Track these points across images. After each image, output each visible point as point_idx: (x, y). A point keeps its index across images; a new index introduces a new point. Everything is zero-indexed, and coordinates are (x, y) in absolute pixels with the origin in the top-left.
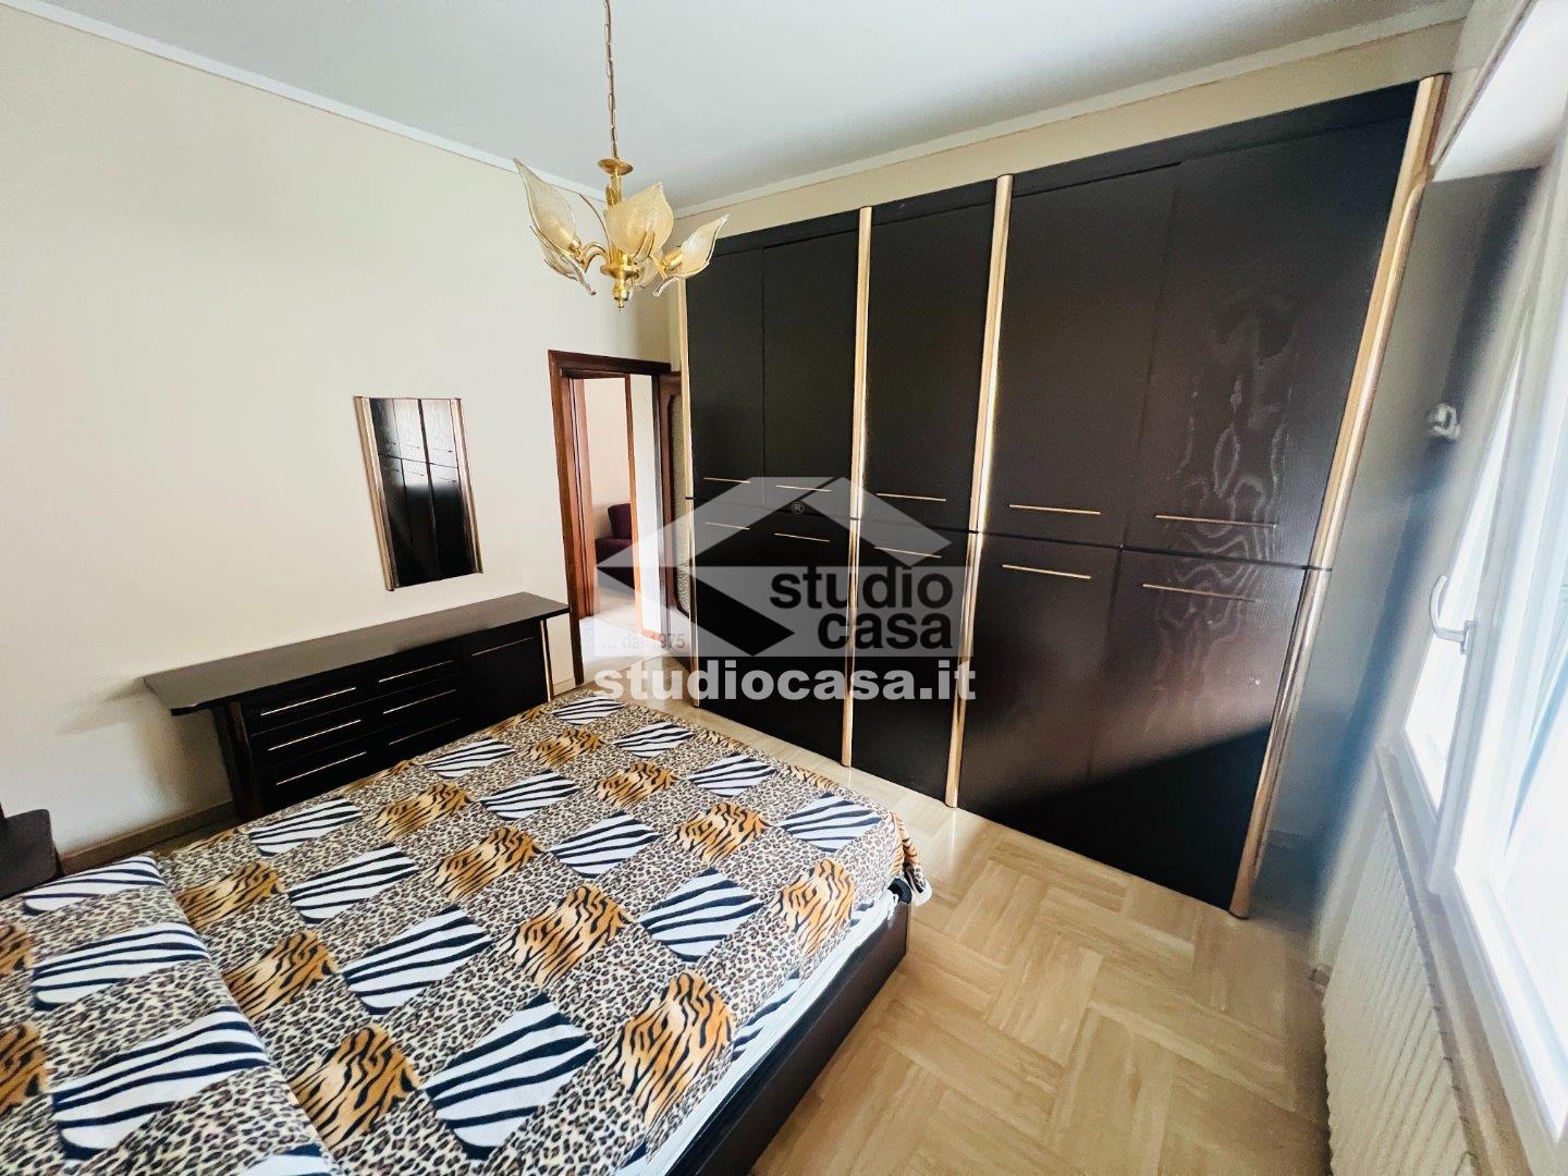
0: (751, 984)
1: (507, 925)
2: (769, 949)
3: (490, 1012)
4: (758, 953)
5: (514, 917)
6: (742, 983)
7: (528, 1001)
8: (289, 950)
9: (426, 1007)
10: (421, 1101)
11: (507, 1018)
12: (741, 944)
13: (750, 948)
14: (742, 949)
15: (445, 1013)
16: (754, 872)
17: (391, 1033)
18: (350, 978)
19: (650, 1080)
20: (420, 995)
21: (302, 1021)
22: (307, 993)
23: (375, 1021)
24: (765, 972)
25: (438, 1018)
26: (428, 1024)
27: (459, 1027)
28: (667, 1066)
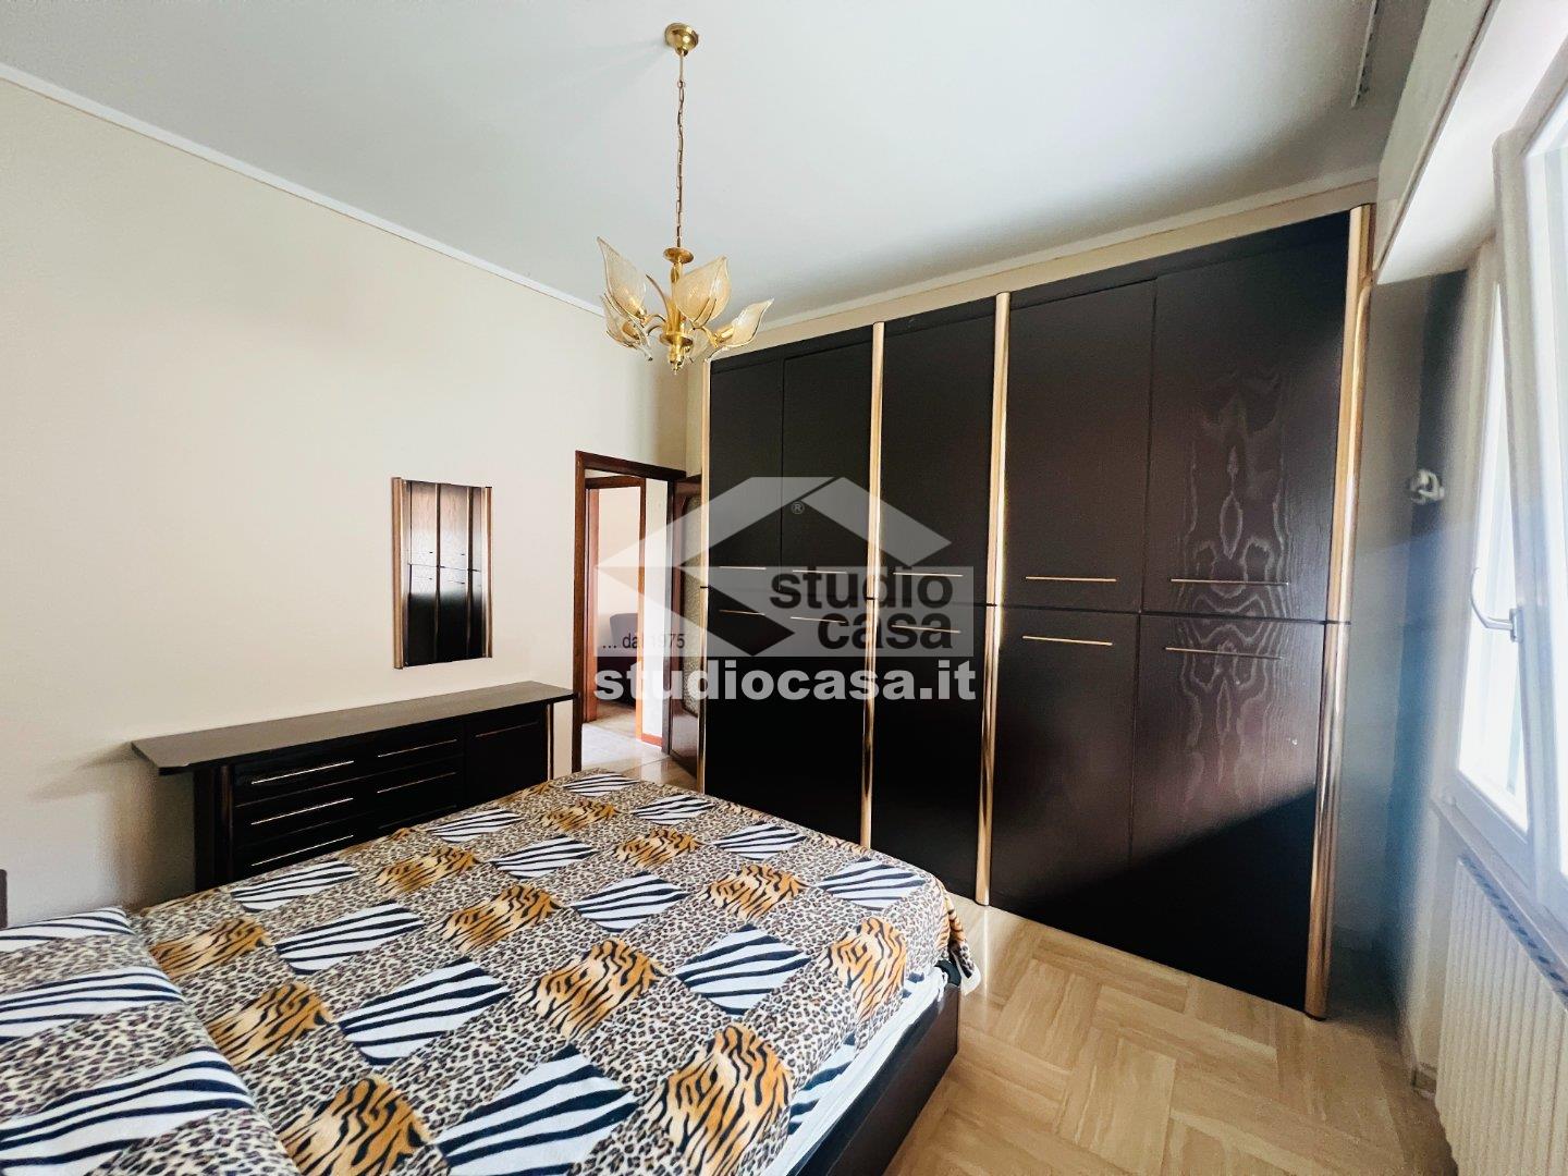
0: (806, 1039)
1: (525, 976)
2: (822, 1003)
3: (511, 1063)
4: (811, 1007)
5: (533, 969)
6: (796, 1037)
7: (554, 1052)
8: (275, 1000)
9: (436, 1058)
10: (433, 1157)
11: (530, 1070)
12: (791, 998)
13: (801, 1002)
14: (793, 1003)
15: (458, 1065)
16: (796, 929)
17: (395, 1085)
18: (346, 1028)
19: (703, 1136)
20: (428, 1046)
21: (291, 1071)
22: (297, 1043)
23: (376, 1072)
24: (821, 1028)
25: (450, 1070)
26: (439, 1075)
27: (475, 1079)
28: (721, 1121)
